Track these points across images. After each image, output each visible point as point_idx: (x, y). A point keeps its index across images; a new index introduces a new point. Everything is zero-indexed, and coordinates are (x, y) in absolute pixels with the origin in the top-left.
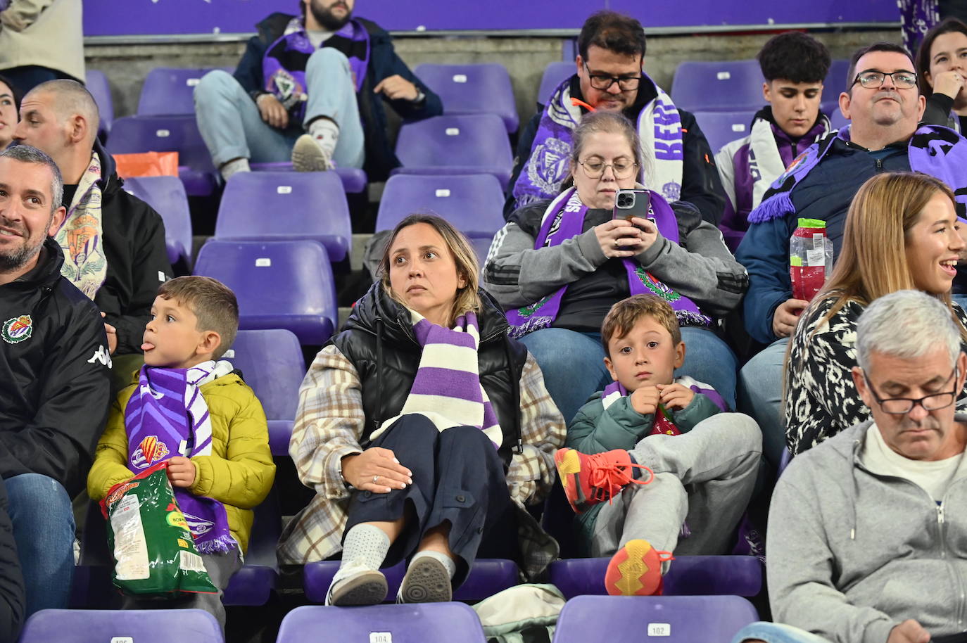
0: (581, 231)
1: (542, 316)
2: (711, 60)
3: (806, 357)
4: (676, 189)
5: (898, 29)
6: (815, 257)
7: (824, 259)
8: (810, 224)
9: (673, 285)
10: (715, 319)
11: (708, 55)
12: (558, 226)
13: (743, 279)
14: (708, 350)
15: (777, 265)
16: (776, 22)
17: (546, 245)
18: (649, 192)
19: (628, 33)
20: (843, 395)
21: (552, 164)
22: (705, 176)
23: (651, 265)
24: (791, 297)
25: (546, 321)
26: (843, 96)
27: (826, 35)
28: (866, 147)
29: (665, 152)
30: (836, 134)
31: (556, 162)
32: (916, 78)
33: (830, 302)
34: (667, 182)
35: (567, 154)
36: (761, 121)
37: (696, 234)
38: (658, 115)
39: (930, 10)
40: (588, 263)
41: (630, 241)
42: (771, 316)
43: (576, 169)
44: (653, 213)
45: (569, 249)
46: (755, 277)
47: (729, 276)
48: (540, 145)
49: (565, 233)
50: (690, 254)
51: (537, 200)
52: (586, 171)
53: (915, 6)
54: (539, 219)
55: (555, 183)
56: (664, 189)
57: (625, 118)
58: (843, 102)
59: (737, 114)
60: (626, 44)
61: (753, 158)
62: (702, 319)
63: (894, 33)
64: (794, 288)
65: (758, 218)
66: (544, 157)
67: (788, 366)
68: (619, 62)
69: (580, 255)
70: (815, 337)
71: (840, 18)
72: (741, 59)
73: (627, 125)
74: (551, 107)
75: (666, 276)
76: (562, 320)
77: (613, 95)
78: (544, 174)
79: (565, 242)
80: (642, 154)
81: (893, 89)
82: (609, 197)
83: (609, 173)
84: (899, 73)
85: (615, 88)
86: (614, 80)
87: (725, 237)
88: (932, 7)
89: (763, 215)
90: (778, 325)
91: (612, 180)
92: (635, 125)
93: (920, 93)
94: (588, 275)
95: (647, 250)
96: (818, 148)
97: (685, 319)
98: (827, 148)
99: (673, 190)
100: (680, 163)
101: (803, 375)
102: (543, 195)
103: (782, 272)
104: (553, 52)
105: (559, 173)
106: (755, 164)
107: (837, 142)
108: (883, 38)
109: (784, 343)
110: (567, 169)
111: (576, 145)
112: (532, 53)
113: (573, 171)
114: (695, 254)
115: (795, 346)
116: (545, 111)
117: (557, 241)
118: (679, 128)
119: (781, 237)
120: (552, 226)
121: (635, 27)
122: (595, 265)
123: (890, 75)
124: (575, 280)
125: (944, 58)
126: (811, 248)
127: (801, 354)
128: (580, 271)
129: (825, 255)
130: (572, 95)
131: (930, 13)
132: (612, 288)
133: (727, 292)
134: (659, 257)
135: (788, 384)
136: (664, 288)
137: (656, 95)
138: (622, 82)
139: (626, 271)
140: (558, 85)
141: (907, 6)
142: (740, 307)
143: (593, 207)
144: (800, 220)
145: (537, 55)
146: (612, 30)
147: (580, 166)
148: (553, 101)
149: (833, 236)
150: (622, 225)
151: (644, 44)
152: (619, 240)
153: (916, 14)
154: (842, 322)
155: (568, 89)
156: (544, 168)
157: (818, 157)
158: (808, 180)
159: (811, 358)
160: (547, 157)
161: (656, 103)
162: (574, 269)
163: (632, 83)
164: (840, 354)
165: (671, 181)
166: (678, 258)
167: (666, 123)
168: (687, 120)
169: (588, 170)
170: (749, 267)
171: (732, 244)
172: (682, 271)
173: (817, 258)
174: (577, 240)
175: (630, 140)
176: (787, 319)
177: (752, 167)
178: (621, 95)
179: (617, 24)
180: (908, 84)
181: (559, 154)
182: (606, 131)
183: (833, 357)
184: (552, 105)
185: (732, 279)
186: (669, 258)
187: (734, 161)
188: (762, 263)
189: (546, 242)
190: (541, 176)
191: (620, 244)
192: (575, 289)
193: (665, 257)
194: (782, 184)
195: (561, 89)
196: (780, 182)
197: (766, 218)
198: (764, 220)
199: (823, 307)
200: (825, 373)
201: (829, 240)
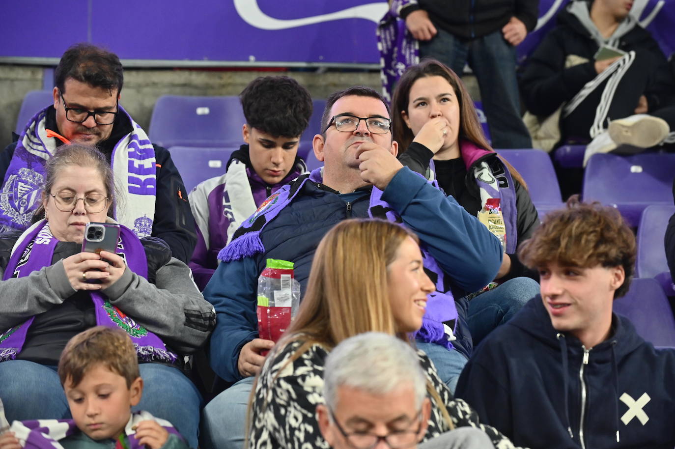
0: (50, 263)
1: (7, 348)
2: (191, 95)
3: (269, 399)
4: (148, 224)
5: (377, 71)
6: (282, 298)
7: (291, 300)
8: (278, 265)
9: (141, 320)
10: (181, 356)
11: (188, 90)
12: (27, 257)
13: (210, 317)
14: (173, 388)
15: (244, 304)
16: (258, 59)
17: (15, 276)
18: (119, 226)
19: (106, 67)
20: (302, 439)
21: (24, 194)
22: (177, 212)
23: (119, 300)
24: (257, 337)
25: (11, 353)
26: (317, 138)
27: (307, 75)
28: (337, 190)
29: (138, 186)
30: (308, 175)
31: (29, 193)
32: (390, 124)
33: (295, 345)
34: (140, 216)
35: (40, 185)
36: (237, 163)
37: (164, 270)
38: (132, 150)
39: (411, 54)
40: (56, 295)
41: (97, 275)
42: (236, 356)
43: (48, 201)
44: (123, 248)
45: (37, 281)
46: (222, 315)
47: (197, 313)
48: (13, 175)
49: (34, 265)
50: (159, 290)
51: (9, 230)
52: (56, 202)
53: (396, 49)
54: (9, 250)
55: (26, 213)
56: (136, 224)
57: (99, 152)
58: (316, 144)
59: (214, 150)
60: (104, 78)
61: (228, 200)
62: (168, 356)
63: (374, 75)
64: (260, 328)
65: (228, 257)
66: (16, 187)
67: (252, 406)
68: (96, 96)
69: (47, 286)
70: (279, 379)
71: (321, 58)
72: (221, 94)
73: (100, 159)
74: (25, 137)
75: (134, 311)
76: (29, 352)
77: (88, 128)
78: (16, 204)
79: (33, 274)
80: (115, 188)
81: (367, 134)
82: (79, 230)
83: (81, 207)
84: (373, 118)
85: (91, 122)
86: (90, 114)
87: (194, 274)
88: (413, 51)
89: (233, 254)
90: (243, 365)
91: (83, 214)
92: (109, 160)
93: (394, 139)
94: (55, 307)
95: (115, 284)
96: (290, 189)
97: (151, 355)
98: (299, 189)
99: (145, 225)
100: (152, 199)
101: (266, 415)
102: (14, 225)
103: (250, 311)
104: (34, 80)
105: (31, 204)
106: (229, 207)
107: (309, 185)
108: (362, 80)
109: (249, 383)
110: (39, 200)
111: (49, 177)
112: (12, 80)
113: (44, 204)
114: (163, 290)
115: (260, 386)
116: (19, 141)
117: (25, 273)
118: (153, 163)
119: (250, 276)
120: (21, 258)
121: (113, 61)
122: (62, 297)
123: (365, 119)
124: (41, 312)
125: (424, 102)
126: (279, 289)
127: (265, 395)
128: (48, 303)
129: (292, 297)
130: (47, 126)
131: (410, 57)
132: (79, 322)
133: (195, 330)
134: (127, 291)
135: (251, 424)
136: (131, 323)
137: (132, 129)
138: (97, 116)
139: (93, 305)
140: (34, 116)
141: (388, 49)
142: (207, 344)
143: (63, 240)
144: (268, 260)
145: (16, 83)
146: (90, 64)
147: (52, 199)
148: (28, 132)
149: (300, 276)
150: (91, 258)
151: (121, 78)
152: (87, 273)
153: (397, 58)
154: (305, 365)
155: (44, 120)
156: (16, 198)
157: (289, 197)
158: (278, 220)
159: (273, 400)
160: (19, 187)
161: (131, 138)
162: (41, 301)
163: (108, 118)
164: (302, 398)
165: (143, 216)
166: (146, 294)
167: (141, 158)
168: (162, 156)
169: (59, 202)
170: (217, 305)
171: (201, 281)
172: (150, 307)
173: (284, 299)
174: (45, 271)
175: (102, 174)
176: (252, 359)
177: (226, 209)
178: (96, 129)
179: (95, 57)
180: (382, 129)
181: (31, 185)
182: (80, 165)
183: (294, 400)
184: (27, 135)
185: (199, 316)
186: (138, 293)
187: (209, 200)
188: (229, 301)
189: (15, 273)
190: (13, 206)
191: (88, 277)
192: (42, 321)
193: (133, 292)
194: (252, 223)
195: (37, 120)
196: (250, 221)
197: (236, 257)
198: (234, 258)
199: (289, 349)
200: (285, 415)
201: (296, 281)
